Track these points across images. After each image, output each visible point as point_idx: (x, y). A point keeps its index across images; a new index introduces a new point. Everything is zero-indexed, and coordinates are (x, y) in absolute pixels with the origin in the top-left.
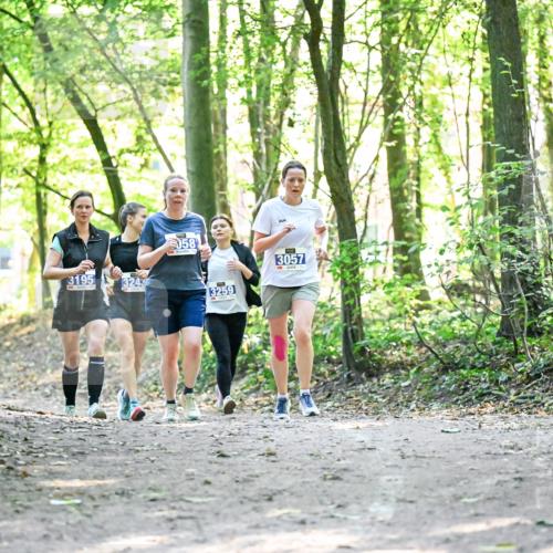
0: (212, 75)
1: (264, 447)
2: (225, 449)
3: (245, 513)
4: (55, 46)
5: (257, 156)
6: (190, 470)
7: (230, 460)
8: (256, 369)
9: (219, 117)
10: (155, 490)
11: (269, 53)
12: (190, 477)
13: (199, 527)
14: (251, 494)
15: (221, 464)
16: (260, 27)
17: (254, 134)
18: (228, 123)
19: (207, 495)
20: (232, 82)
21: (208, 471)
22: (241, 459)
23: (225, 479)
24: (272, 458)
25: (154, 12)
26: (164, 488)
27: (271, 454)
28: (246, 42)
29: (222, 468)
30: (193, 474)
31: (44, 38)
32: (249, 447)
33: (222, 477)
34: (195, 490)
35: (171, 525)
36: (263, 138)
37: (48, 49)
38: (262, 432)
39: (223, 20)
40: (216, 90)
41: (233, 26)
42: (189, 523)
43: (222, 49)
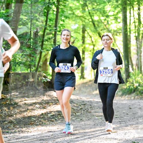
0: (128, 31)
1: (139, 107)
2: (131, 107)
3: (135, 120)
4: (96, 26)
5: (137, 47)
6: (124, 111)
7: (132, 109)
8: (137, 91)
9: (129, 39)
10: (117, 115)
11: (140, 26)
12: (124, 113)
13: (126, 123)
14: (136, 117)
15: (130, 110)
16: (138, 21)
17: (137, 43)
18: (131, 40)
19: (127, 116)
20: (132, 32)
21: (127, 112)
22: (134, 109)
23: (131, 113)
24: (141, 109)
25: (116, 19)
26: (118, 115)
27: (140, 108)
28: (135, 24)
29: (130, 111)
30: (124, 112)
31: (94, 24)
32: (136, 107)
33: (130, 113)
34: (125, 116)
35: (120, 123)
36: (139, 44)
37: (95, 26)
38: (138, 104)
39: (130, 20)
40: (129, 34)
41: (132, 21)
42: (124, 122)
43: (130, 25)
